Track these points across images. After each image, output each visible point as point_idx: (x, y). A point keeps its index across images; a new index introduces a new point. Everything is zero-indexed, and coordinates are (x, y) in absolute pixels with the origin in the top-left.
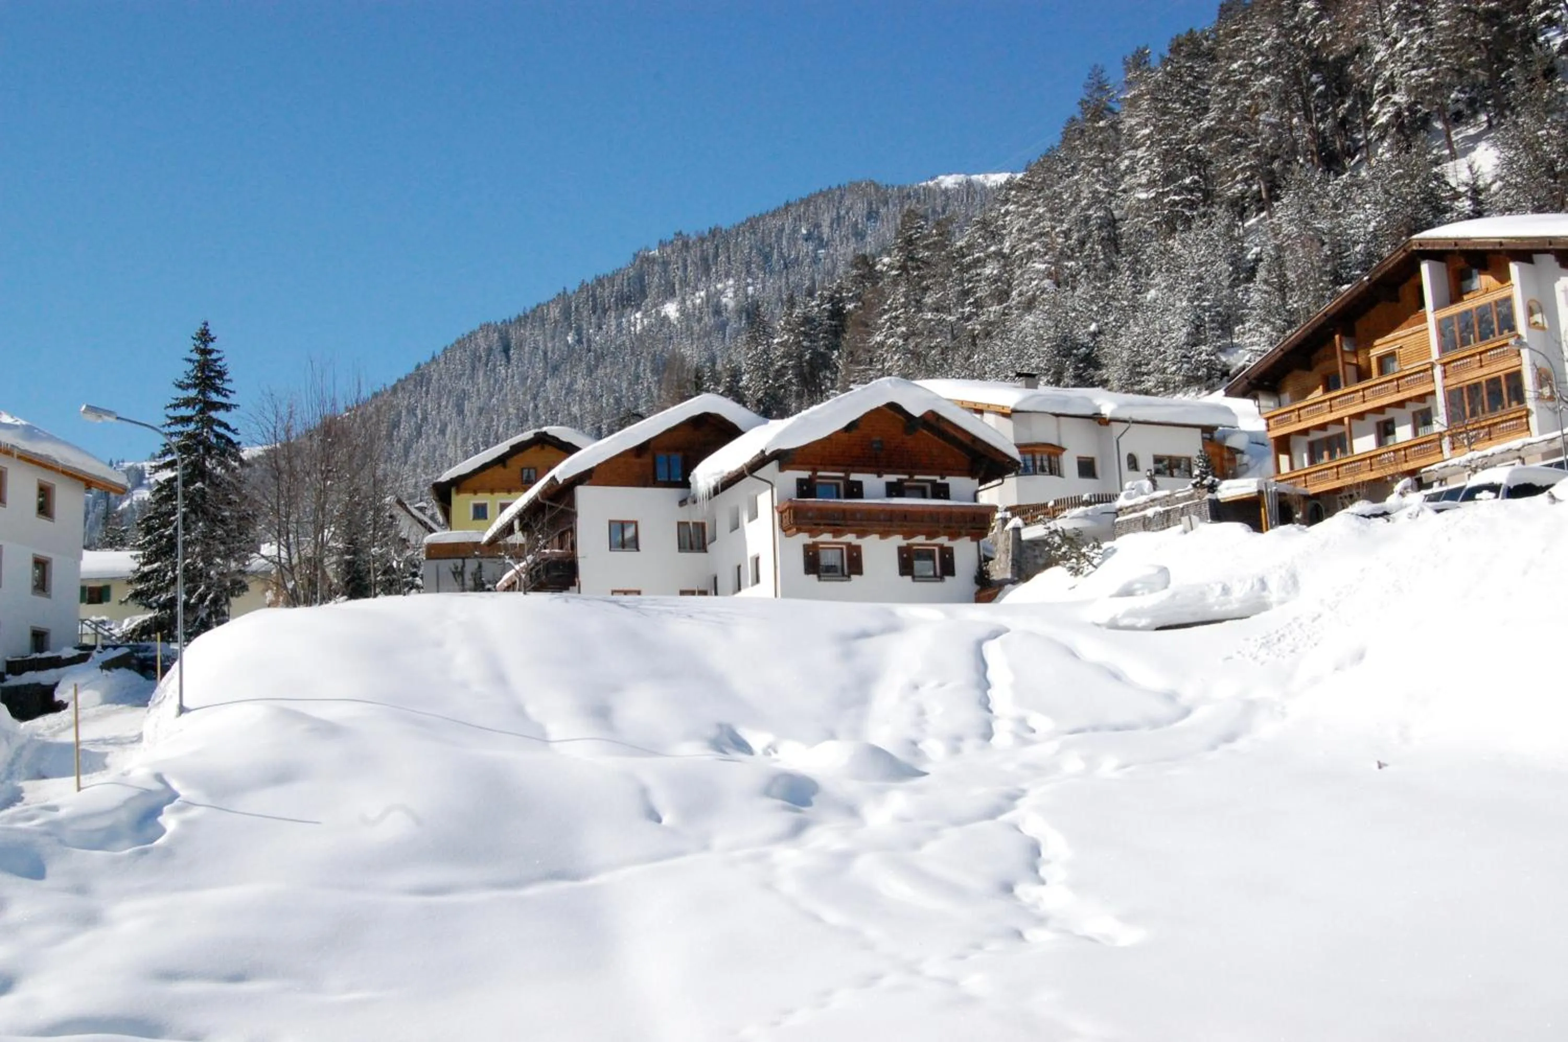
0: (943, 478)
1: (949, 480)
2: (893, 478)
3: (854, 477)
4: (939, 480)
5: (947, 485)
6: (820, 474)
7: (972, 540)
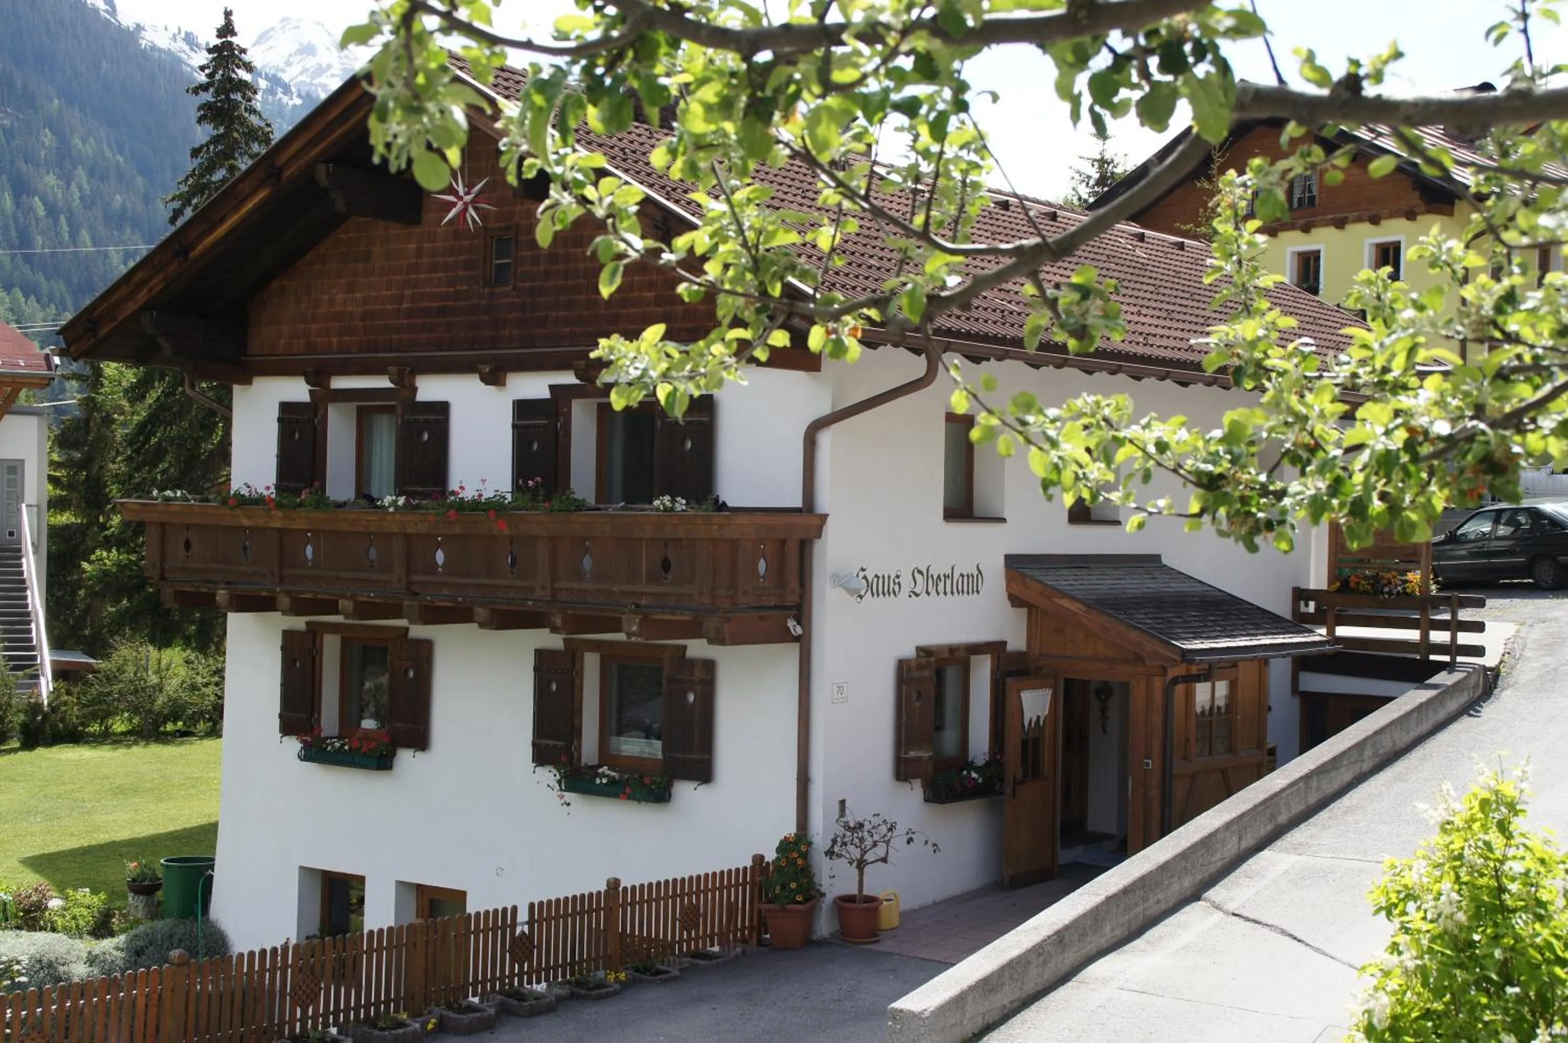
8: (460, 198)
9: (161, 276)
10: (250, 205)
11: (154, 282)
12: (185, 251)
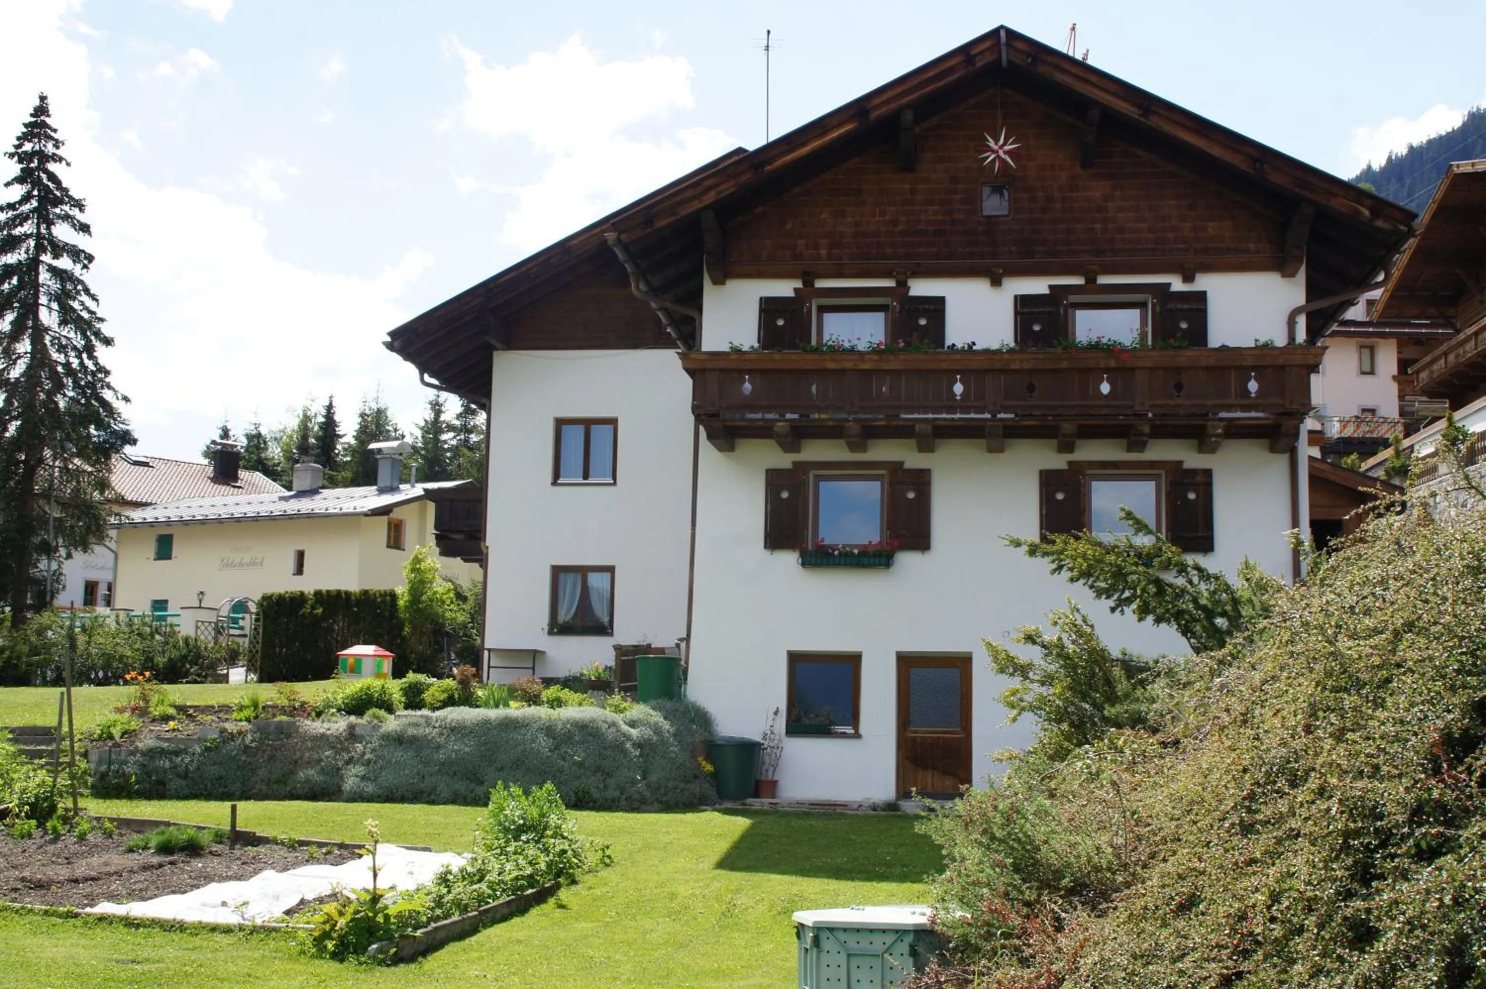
0: (1188, 278)
1: (1205, 282)
2: (1038, 286)
3: (921, 288)
4: (1177, 284)
5: (1201, 297)
6: (821, 284)
7: (1273, 449)
8: (1001, 147)
9: (732, 182)
10: (835, 134)
11: (723, 187)
12: (762, 165)
